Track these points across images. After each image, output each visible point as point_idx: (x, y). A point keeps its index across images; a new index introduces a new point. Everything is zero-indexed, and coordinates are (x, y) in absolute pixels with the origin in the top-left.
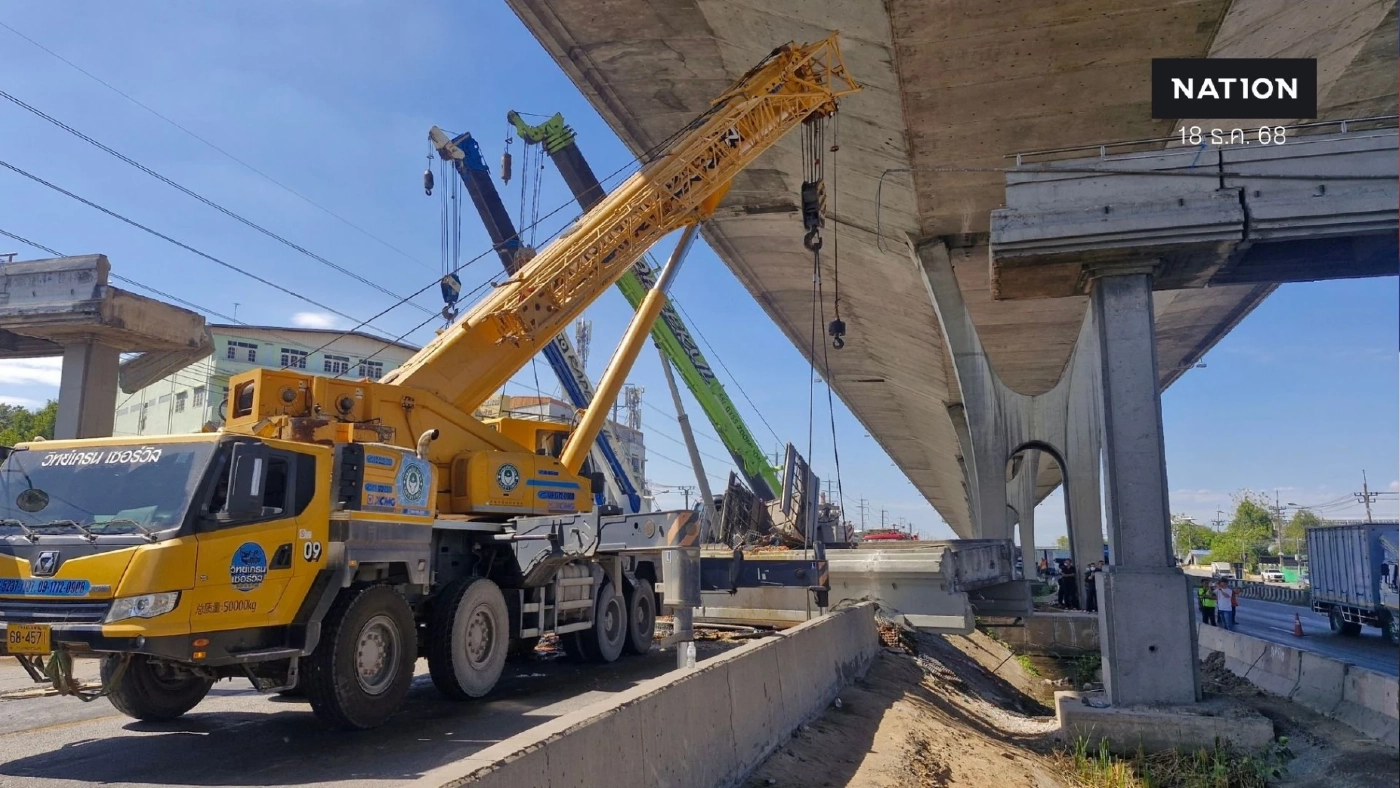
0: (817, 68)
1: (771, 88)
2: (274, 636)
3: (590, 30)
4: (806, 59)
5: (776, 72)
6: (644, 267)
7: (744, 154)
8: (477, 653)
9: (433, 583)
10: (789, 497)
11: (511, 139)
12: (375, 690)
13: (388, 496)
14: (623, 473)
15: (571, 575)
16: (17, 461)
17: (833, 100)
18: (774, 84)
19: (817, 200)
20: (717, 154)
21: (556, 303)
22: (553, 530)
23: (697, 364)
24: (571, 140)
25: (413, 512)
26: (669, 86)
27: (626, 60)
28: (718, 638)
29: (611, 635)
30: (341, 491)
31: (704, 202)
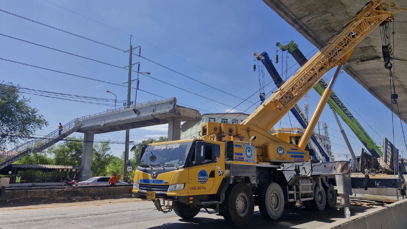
0: (384, 6)
1: (367, 15)
2: (212, 197)
3: (301, 13)
4: (379, 4)
5: (368, 10)
6: (324, 83)
7: (358, 39)
8: (274, 206)
9: (258, 183)
10: (386, 156)
11: (278, 51)
12: (242, 215)
13: (242, 156)
14: (322, 150)
15: (304, 182)
16: (149, 148)
17: (392, 16)
18: (367, 14)
19: (389, 51)
20: (347, 41)
21: (292, 96)
22: (296, 167)
23: (346, 113)
24: (297, 47)
25: (250, 161)
26: (329, 25)
27: (313, 20)
28: (361, 205)
29: (321, 202)
30: (228, 155)
31: (344, 57)
